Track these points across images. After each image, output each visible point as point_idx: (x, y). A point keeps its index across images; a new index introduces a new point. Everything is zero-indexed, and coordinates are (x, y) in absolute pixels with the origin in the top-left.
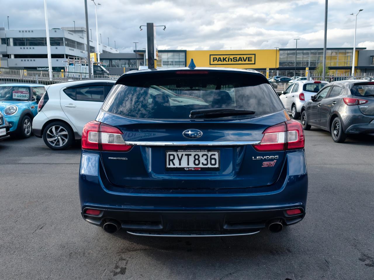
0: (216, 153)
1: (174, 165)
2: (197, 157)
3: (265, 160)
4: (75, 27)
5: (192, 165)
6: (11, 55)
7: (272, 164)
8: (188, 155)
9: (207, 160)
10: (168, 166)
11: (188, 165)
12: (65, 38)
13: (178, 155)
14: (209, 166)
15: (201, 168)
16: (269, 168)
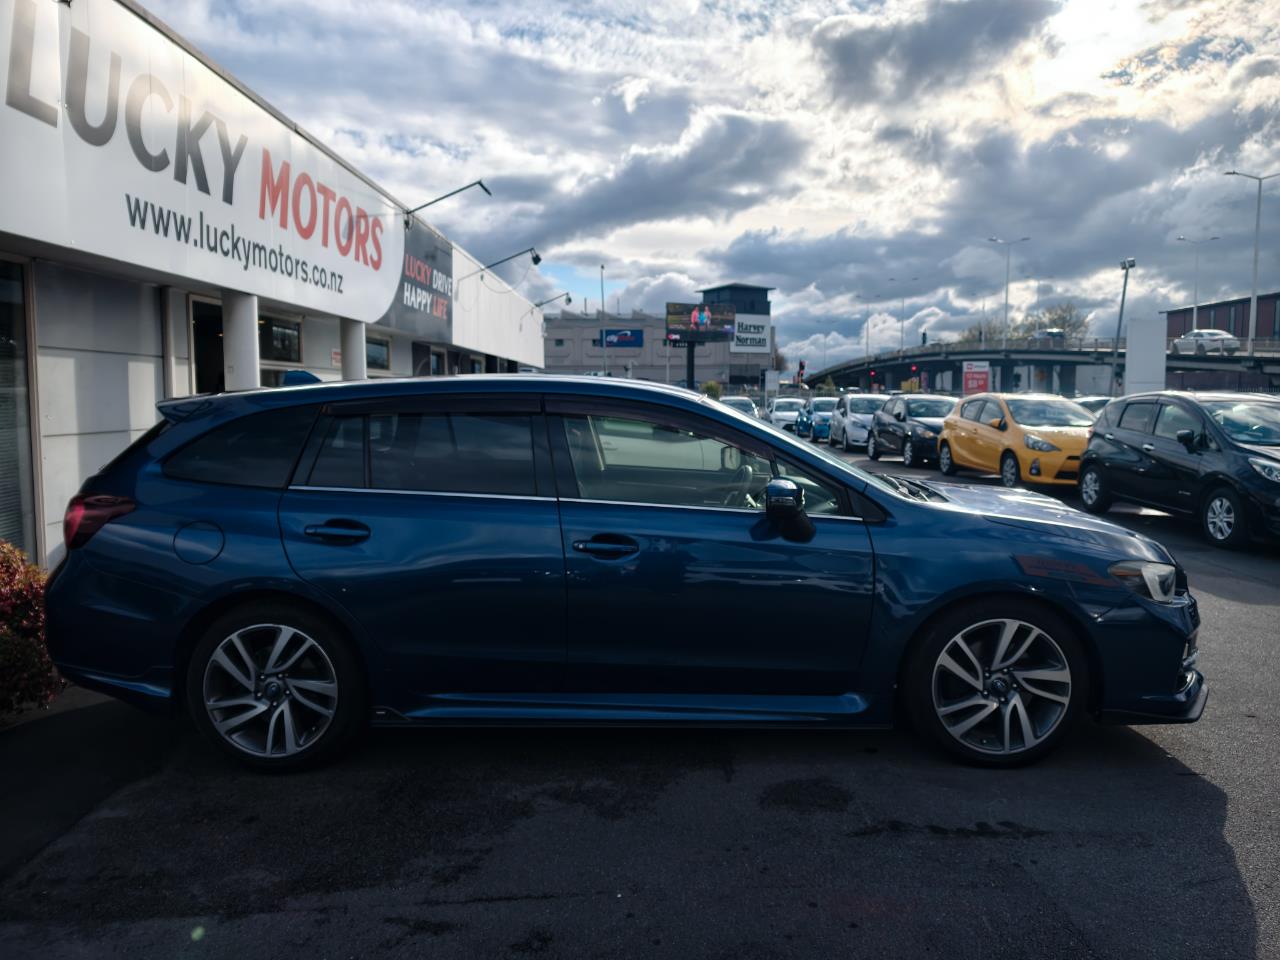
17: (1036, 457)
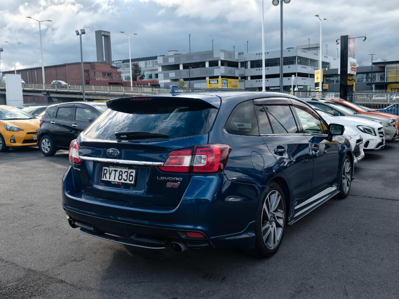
0: (134, 171)
1: (106, 178)
2: (121, 173)
3: (168, 181)
4: (309, 45)
5: (117, 180)
6: (248, 77)
7: (175, 186)
8: (116, 171)
9: (127, 176)
10: (103, 179)
11: (115, 179)
12: (298, 57)
13: (109, 170)
14: (128, 182)
15: (122, 183)
16: (172, 189)
17: (12, 134)
